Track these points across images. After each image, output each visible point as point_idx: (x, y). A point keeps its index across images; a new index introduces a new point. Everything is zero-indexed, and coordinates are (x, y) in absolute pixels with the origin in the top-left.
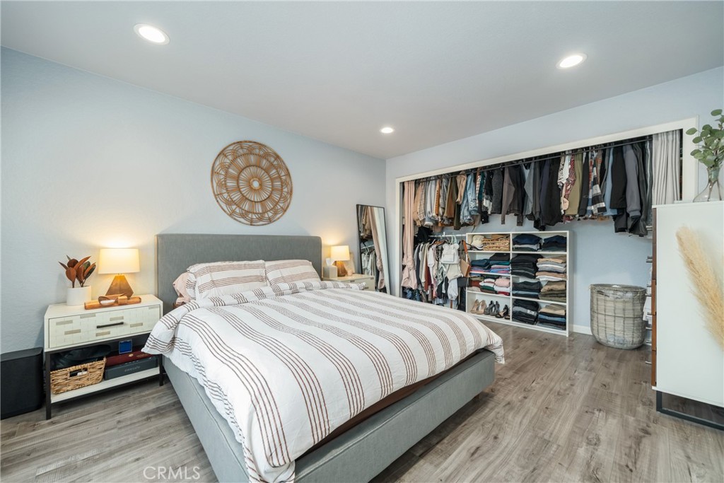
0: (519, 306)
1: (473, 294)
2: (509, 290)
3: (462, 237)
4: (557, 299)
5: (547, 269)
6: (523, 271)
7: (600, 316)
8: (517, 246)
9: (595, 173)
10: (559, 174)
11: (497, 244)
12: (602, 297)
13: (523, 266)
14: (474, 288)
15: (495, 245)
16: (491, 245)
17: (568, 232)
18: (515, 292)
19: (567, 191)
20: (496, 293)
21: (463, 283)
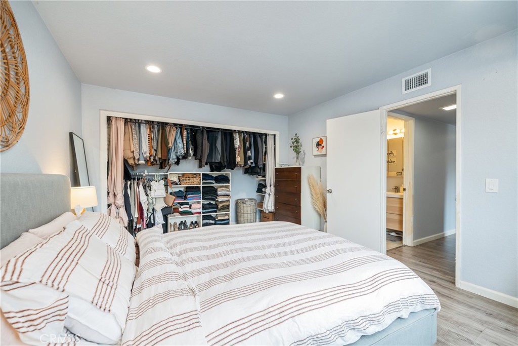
0: (205, 219)
1: (174, 219)
2: (201, 210)
3: (165, 175)
4: (225, 210)
5: (222, 194)
6: (210, 197)
7: (245, 215)
8: (204, 181)
9: (248, 145)
10: (235, 141)
11: (192, 181)
12: (245, 205)
13: (211, 193)
14: (175, 214)
15: (190, 181)
16: (188, 181)
17: (230, 173)
18: (204, 211)
19: (238, 151)
20: (192, 214)
21: (166, 212)
